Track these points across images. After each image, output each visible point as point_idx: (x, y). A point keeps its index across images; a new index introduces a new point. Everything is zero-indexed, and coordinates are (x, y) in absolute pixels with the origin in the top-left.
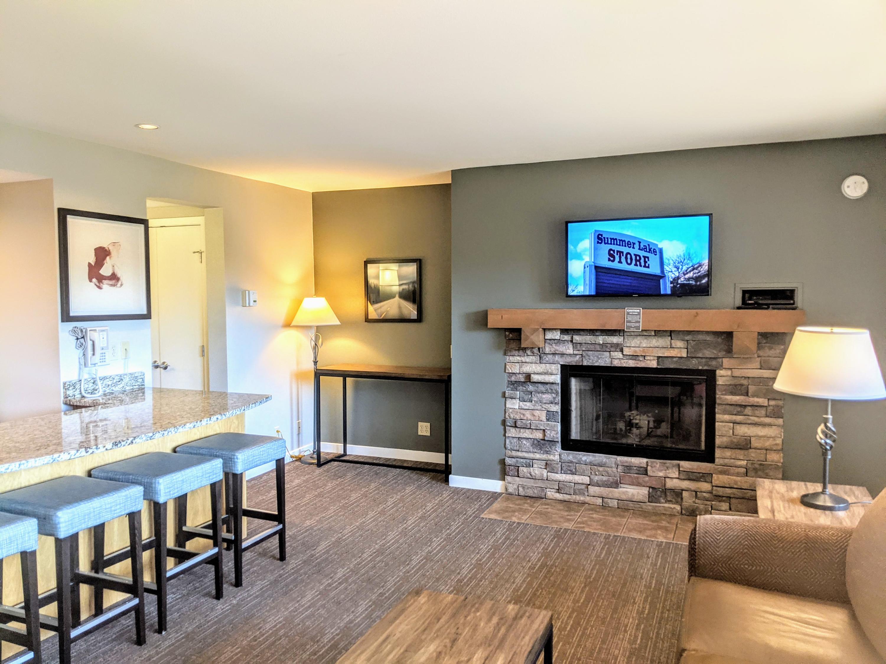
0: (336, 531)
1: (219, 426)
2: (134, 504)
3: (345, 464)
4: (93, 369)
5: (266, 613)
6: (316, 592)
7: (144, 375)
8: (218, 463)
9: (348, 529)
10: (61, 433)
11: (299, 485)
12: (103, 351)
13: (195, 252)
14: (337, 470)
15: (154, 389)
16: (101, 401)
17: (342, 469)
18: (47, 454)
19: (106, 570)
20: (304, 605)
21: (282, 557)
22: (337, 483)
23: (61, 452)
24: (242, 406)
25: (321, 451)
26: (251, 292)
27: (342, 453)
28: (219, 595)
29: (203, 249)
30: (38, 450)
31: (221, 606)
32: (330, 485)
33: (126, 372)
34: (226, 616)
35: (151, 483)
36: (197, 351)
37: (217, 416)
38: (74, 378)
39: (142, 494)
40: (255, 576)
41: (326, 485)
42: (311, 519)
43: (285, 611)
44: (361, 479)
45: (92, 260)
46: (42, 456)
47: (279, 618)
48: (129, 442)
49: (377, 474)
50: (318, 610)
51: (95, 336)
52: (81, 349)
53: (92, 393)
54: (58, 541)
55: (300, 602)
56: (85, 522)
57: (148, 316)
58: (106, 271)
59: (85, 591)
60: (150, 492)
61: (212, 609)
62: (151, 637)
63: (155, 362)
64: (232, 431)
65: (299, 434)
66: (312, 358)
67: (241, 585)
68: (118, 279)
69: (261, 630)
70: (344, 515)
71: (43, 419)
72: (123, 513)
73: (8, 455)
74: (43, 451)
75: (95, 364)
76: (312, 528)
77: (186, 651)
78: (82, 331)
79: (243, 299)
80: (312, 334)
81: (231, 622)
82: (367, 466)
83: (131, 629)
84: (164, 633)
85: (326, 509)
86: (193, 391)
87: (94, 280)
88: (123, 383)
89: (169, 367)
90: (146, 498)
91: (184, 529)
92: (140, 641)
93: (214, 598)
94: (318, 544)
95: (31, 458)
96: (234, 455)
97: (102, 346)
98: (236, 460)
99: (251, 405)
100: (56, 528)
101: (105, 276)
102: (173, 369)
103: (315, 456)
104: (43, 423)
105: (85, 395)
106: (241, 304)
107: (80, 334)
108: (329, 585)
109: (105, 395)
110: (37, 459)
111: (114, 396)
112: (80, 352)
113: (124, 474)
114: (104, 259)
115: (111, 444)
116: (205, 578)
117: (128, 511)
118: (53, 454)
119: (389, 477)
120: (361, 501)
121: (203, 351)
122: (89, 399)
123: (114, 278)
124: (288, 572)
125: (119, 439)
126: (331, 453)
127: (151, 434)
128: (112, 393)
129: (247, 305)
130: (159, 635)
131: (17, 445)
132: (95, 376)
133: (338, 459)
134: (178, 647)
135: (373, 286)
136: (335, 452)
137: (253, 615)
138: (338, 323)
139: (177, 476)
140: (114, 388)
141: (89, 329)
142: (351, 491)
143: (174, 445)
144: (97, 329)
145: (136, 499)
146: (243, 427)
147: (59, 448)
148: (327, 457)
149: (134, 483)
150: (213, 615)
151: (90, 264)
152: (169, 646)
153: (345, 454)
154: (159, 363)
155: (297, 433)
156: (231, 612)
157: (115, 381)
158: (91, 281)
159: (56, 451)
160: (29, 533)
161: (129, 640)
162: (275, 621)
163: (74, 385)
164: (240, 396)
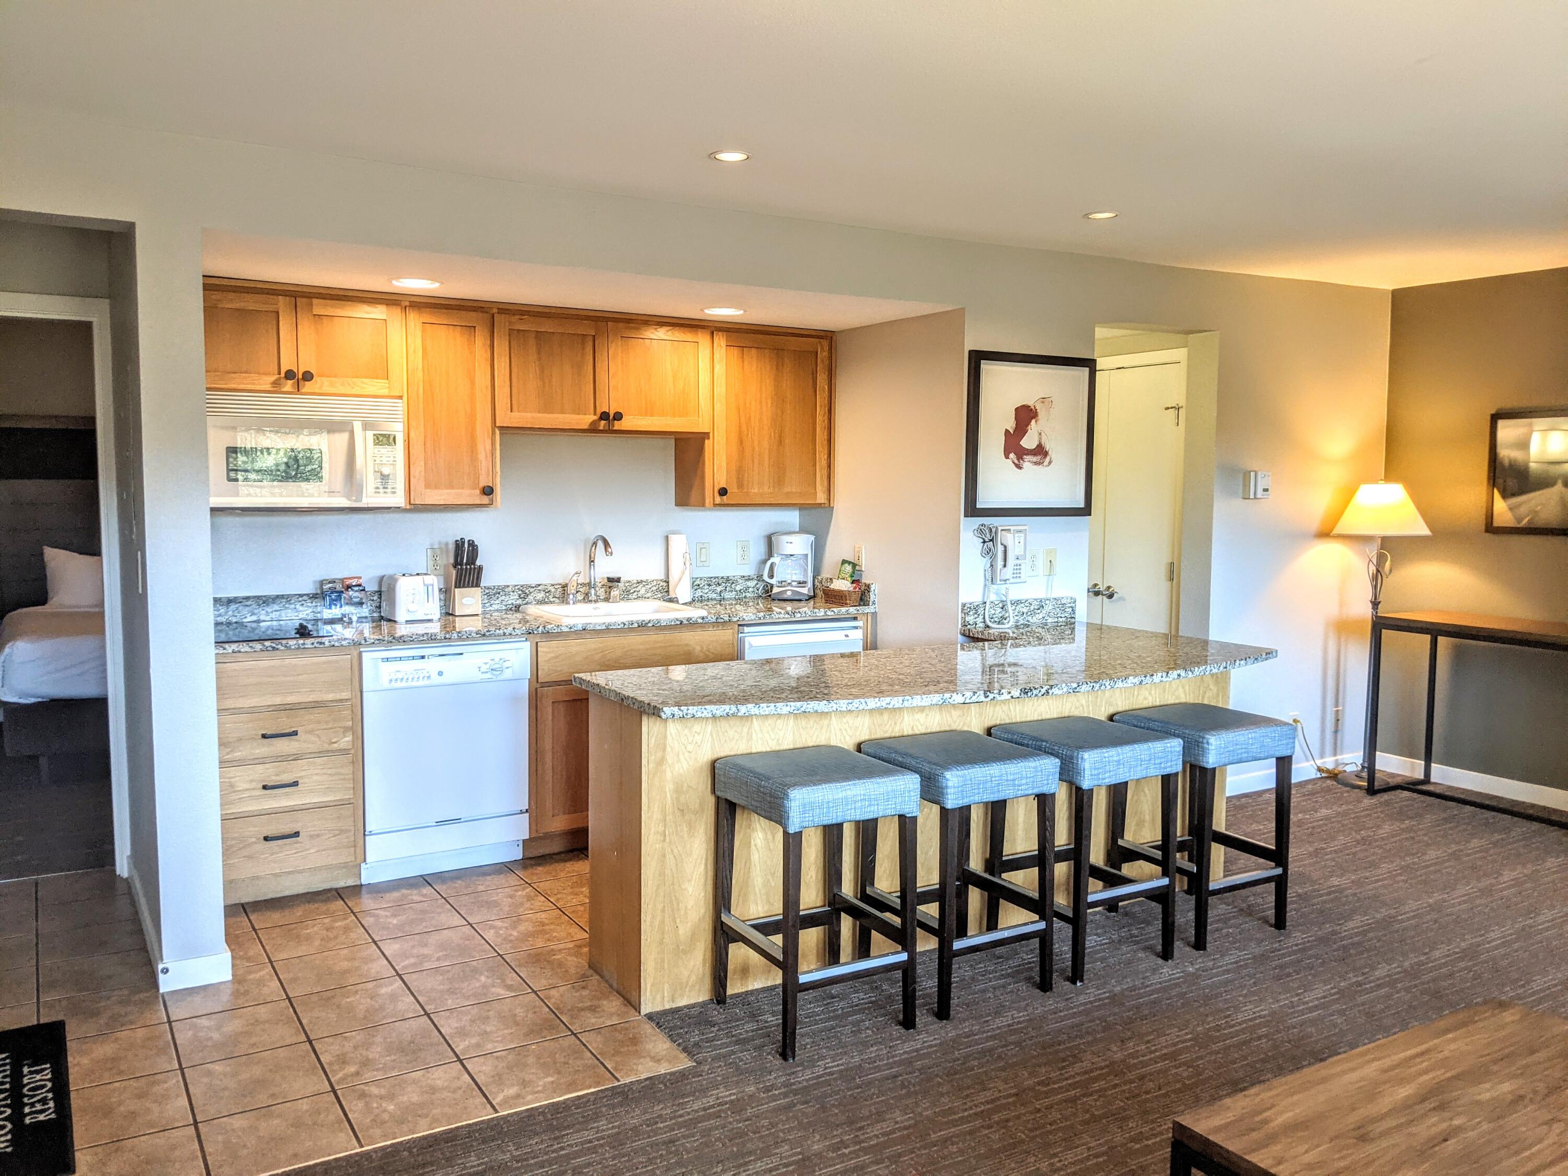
0: (1384, 904)
1: (1185, 692)
2: (1045, 782)
3: (1423, 798)
4: (1003, 588)
5: (1241, 999)
6: (1332, 988)
7: (1075, 602)
8: (1175, 745)
9: (1412, 905)
10: (956, 669)
11: (1327, 818)
12: (1018, 562)
13: (1167, 408)
14: (1406, 806)
15: (1089, 625)
16: (1011, 635)
17: (1416, 805)
18: (936, 692)
19: (1004, 876)
20: (1307, 1003)
21: (1280, 922)
22: (1403, 826)
23: (953, 692)
24: (1222, 661)
25: (1377, 767)
26: (1259, 473)
27: (1422, 777)
28: (1166, 954)
29: (1182, 403)
30: (926, 686)
31: (1168, 971)
32: (1387, 828)
33: (1049, 596)
34: (1177, 985)
35: (1072, 758)
36: (1163, 572)
37: (1179, 672)
38: (977, 598)
39: (1058, 770)
40: (1229, 942)
41: (1379, 827)
42: (1342, 875)
43: (1273, 1003)
44: (1451, 829)
45: (1011, 425)
46: (930, 693)
47: (1262, 1010)
48: (1043, 691)
49: (1487, 824)
50: (1333, 1015)
51: (1009, 539)
52: (988, 557)
53: (999, 623)
54: (944, 812)
55: (1302, 997)
56: (979, 793)
57: (1086, 511)
58: (1029, 442)
59: (975, 897)
60: (1069, 771)
61: (1154, 971)
62: (1061, 985)
63: (1096, 585)
64: (1206, 702)
65: (1336, 732)
66: (1370, 596)
67: (1204, 949)
68: (1046, 454)
69: (1229, 1020)
70: (1405, 881)
71: (933, 650)
72: (1030, 792)
73: (890, 688)
74: (932, 688)
75: (1005, 580)
76: (1341, 891)
77: (1109, 1016)
78: (991, 531)
79: (1244, 485)
80: (1373, 551)
81: (1182, 995)
82: (1468, 808)
83: (1032, 967)
84: (1079, 984)
85: (1374, 865)
86: (1146, 632)
87: (1012, 455)
88: (1044, 612)
89: (1116, 596)
90: (1064, 778)
91: (1120, 842)
92: (1045, 985)
93: (1159, 956)
94: (1348, 917)
95: (917, 694)
96: (1203, 738)
97: (1017, 553)
98: (1206, 746)
99: (1238, 662)
100: (943, 794)
101: (1027, 450)
102: (1122, 599)
103: (1365, 774)
104: (933, 655)
105: (990, 624)
106: (1241, 495)
107: (988, 535)
108: (1359, 984)
109: (1017, 627)
110: (924, 697)
111: (1029, 629)
112: (986, 562)
113: (1035, 739)
114: (1029, 423)
115: (1019, 691)
116: (1148, 925)
117: (1036, 791)
118: (943, 693)
119: (1513, 834)
120: (1447, 864)
121: (1172, 573)
122: (996, 629)
123: (1040, 451)
124: (1287, 948)
125: (1031, 685)
126: (1399, 775)
127: (1075, 685)
128: (1028, 626)
129: (1252, 496)
130: (1073, 986)
131: (901, 677)
132: (1004, 599)
133: (1412, 786)
134: (1099, 1008)
135: (1506, 463)
136: (1408, 774)
137: (1217, 996)
138: (1425, 531)
139: (1110, 753)
140: (1030, 618)
141: (1000, 528)
142: (1428, 845)
143: (1112, 710)
144: (1012, 528)
145: (1049, 776)
146: (1226, 697)
147: (951, 687)
148: (1389, 780)
149: (1048, 753)
150: (1155, 979)
151: (1007, 431)
152: (1086, 1004)
153: (1427, 780)
154: (1102, 587)
155: (1333, 729)
156: (1184, 982)
157: (1032, 608)
158: (1007, 457)
159: (948, 690)
160: (909, 791)
161: (1029, 979)
162: (1254, 1013)
163: (976, 609)
164: (1224, 646)
